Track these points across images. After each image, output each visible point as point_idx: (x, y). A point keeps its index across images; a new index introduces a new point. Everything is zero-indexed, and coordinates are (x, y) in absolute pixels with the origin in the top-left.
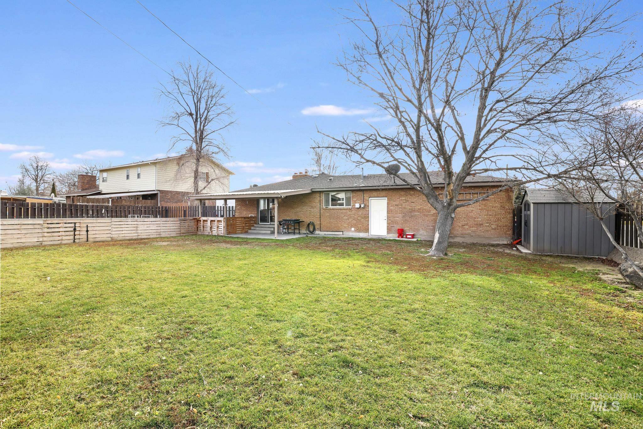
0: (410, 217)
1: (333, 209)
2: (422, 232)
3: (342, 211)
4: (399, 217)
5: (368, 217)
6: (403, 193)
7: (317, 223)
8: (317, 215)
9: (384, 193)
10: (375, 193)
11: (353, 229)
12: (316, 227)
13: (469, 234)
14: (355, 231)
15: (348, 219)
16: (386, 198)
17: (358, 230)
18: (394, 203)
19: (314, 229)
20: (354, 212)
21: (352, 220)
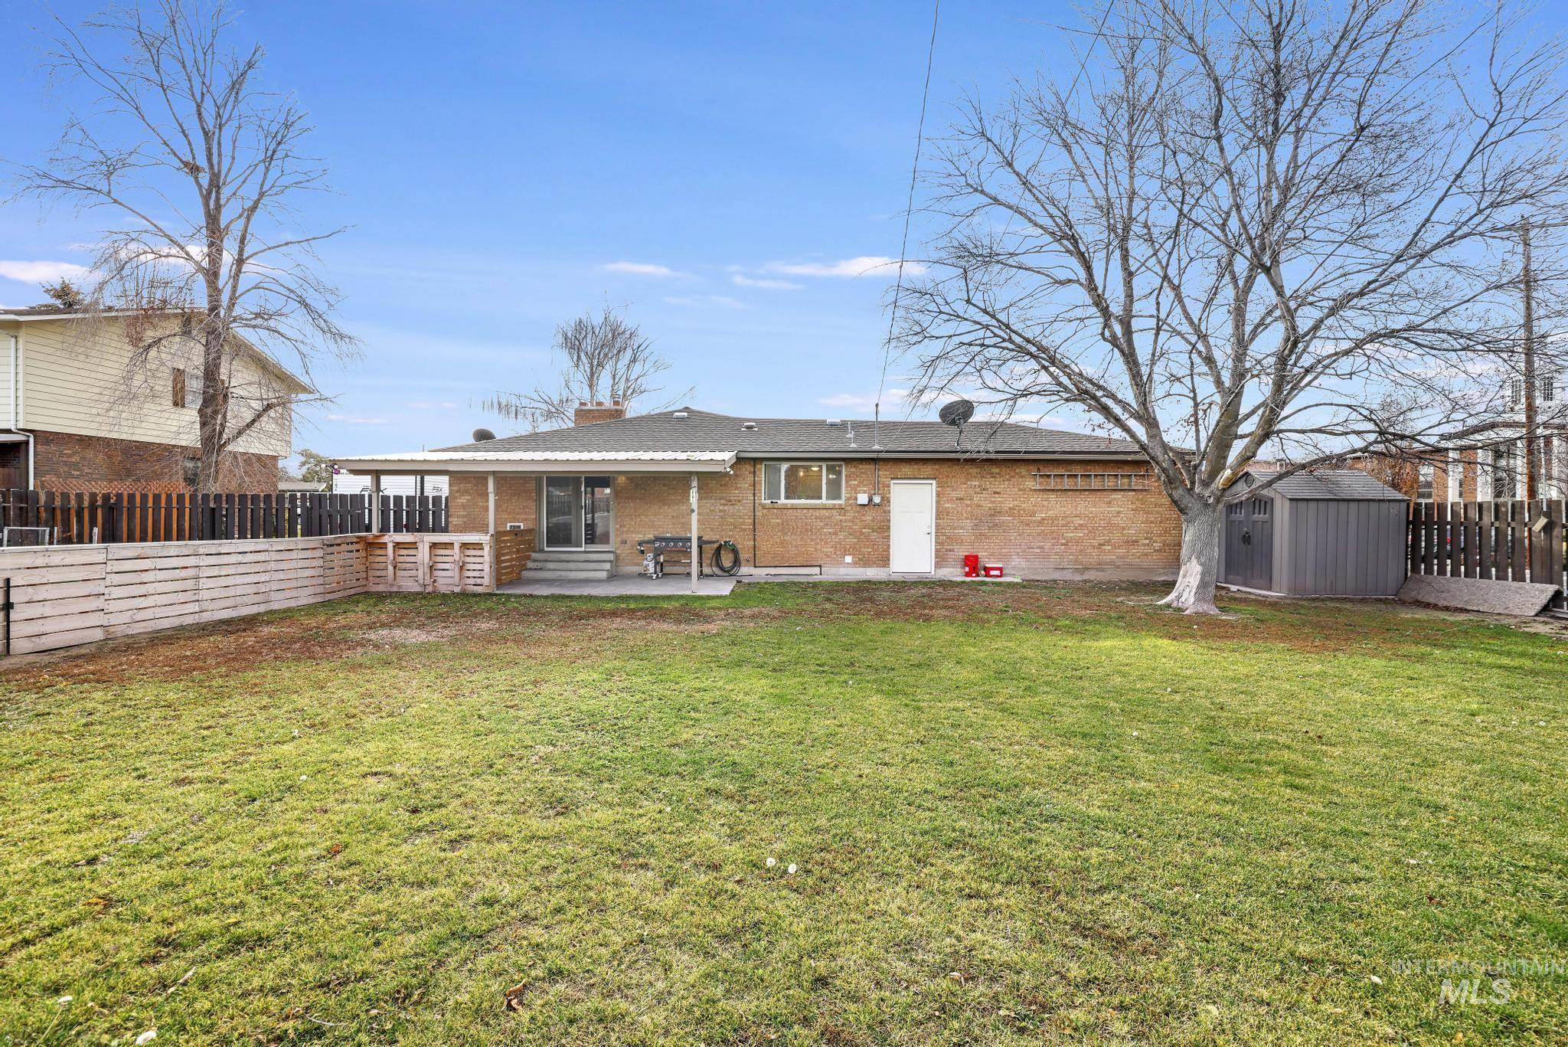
0: (990, 528)
1: (794, 508)
2: (1017, 561)
3: (817, 513)
4: (965, 528)
5: (889, 527)
6: (974, 471)
7: (744, 544)
8: (743, 523)
9: (929, 469)
10: (907, 469)
11: (848, 559)
12: (743, 556)
13: (1111, 563)
14: (855, 564)
15: (835, 533)
16: (934, 482)
17: (863, 561)
18: (954, 494)
19: (737, 562)
20: (850, 515)
21: (846, 537)
